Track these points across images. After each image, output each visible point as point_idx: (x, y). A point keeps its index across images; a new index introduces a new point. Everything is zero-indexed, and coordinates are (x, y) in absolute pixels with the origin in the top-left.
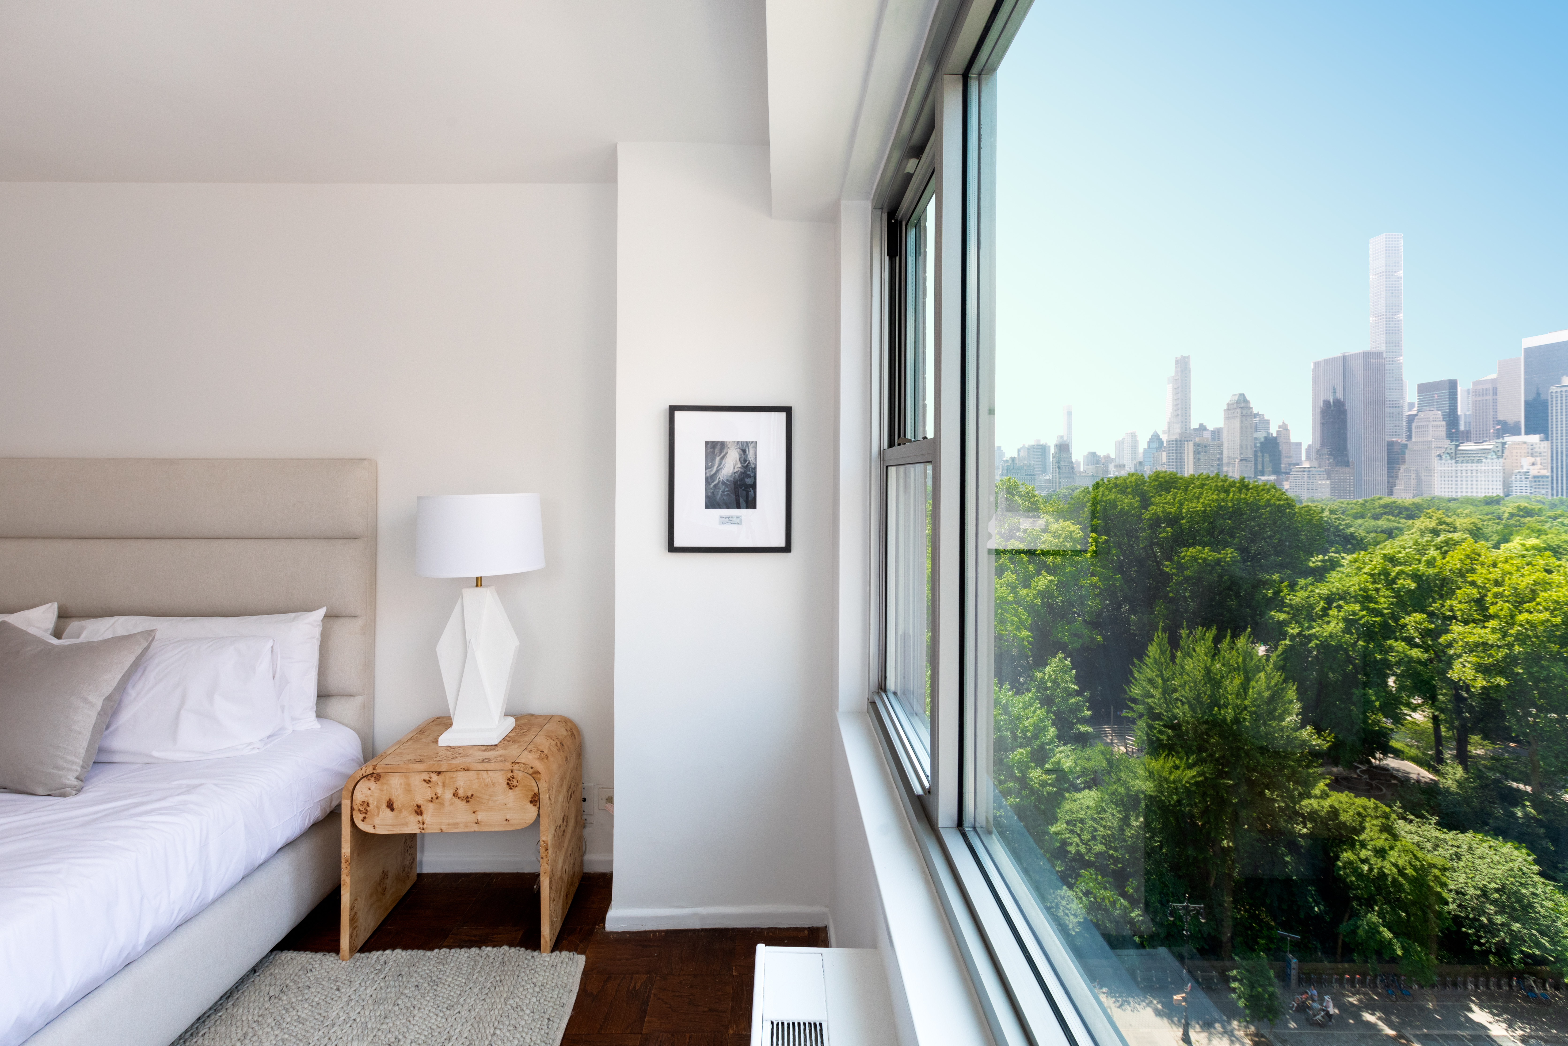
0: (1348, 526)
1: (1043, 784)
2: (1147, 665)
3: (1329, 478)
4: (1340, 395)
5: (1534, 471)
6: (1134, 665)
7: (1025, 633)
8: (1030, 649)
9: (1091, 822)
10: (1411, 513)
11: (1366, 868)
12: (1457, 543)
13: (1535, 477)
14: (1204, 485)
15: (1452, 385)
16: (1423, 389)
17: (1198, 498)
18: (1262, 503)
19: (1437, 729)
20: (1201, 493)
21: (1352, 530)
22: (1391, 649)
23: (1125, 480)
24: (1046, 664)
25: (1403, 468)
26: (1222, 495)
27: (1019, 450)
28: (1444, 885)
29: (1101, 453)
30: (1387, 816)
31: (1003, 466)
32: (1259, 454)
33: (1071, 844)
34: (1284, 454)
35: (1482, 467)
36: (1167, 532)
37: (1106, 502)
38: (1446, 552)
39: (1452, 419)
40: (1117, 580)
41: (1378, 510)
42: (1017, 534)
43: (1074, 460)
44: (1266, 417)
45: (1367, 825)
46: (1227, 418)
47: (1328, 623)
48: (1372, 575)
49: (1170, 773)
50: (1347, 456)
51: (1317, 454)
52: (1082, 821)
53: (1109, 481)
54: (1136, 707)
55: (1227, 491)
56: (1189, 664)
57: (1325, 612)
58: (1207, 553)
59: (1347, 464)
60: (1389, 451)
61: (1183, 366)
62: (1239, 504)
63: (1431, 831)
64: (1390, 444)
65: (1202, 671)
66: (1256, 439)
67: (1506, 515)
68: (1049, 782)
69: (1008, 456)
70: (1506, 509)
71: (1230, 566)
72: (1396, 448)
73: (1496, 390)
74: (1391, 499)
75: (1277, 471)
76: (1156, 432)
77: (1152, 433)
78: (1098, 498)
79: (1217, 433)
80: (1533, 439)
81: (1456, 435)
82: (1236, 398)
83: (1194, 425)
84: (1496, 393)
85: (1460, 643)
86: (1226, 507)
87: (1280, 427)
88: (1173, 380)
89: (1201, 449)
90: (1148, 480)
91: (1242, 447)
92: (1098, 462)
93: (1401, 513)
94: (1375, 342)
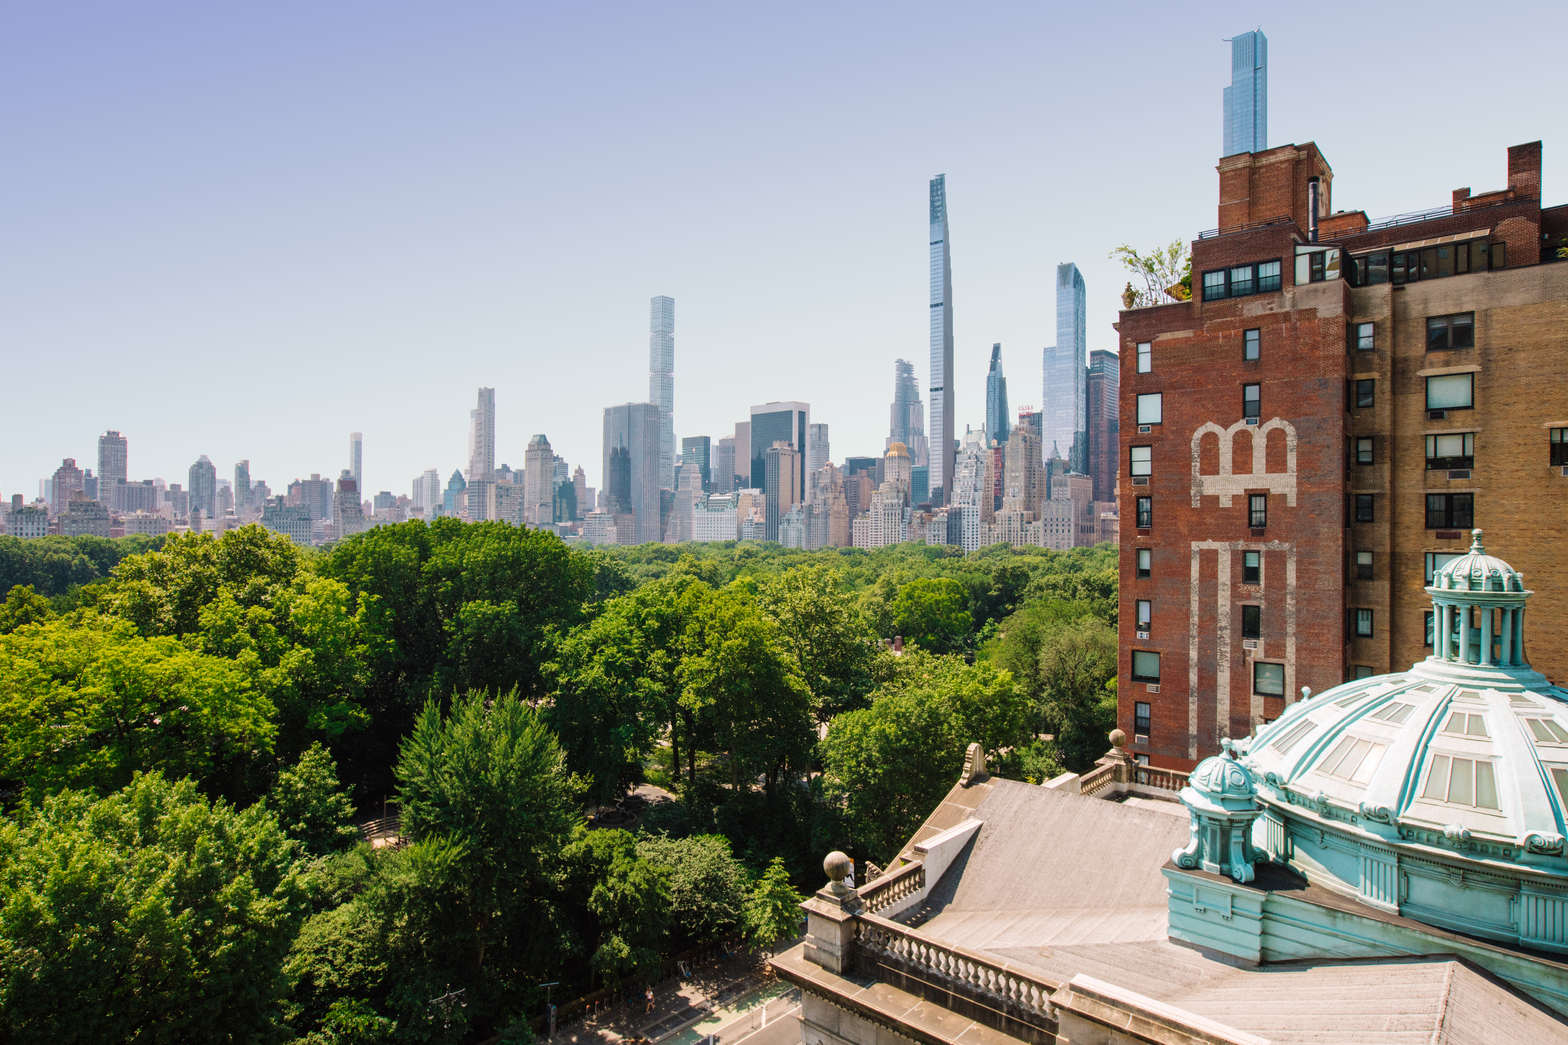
0: (625, 571)
1: (272, 913)
2: (416, 741)
3: (616, 524)
4: (625, 444)
5: (756, 520)
6: (402, 743)
7: (266, 726)
8: (273, 746)
9: (347, 941)
10: (672, 557)
11: (611, 895)
12: (688, 584)
13: (757, 524)
14: (487, 533)
15: (707, 440)
16: (688, 442)
17: (480, 547)
18: (540, 551)
19: (676, 751)
20: (483, 542)
21: (627, 574)
22: (640, 686)
24: (297, 762)
25: (672, 514)
26: (503, 544)
27: (290, 487)
28: (667, 889)
29: (397, 493)
30: (629, 841)
31: (265, 508)
32: (558, 499)
33: (320, 976)
34: (579, 500)
35: (725, 515)
36: (447, 586)
37: (379, 553)
38: (681, 593)
39: (706, 472)
40: (390, 645)
41: (652, 555)
42: (263, 598)
43: (363, 502)
44: (565, 461)
45: (614, 854)
46: (529, 460)
47: (592, 668)
48: (628, 618)
49: (436, 855)
50: (629, 503)
51: (606, 501)
52: (336, 943)
53: (385, 528)
54: (402, 790)
55: (507, 539)
56: (458, 731)
57: (590, 657)
58: (486, 607)
59: (630, 510)
60: (662, 499)
61: (487, 397)
62: (519, 553)
63: (664, 843)
64: (663, 493)
65: (471, 736)
66: (555, 483)
67: (737, 557)
68: (280, 908)
69: (274, 494)
70: (737, 552)
71: (508, 619)
72: (667, 497)
73: (734, 448)
74: (662, 545)
75: (573, 518)
76: (458, 471)
77: (453, 472)
78: (370, 549)
79: (519, 475)
80: (756, 491)
81: (708, 487)
82: (537, 439)
83: (498, 466)
84: (734, 452)
85: (687, 672)
86: (506, 556)
87: (576, 472)
88: (477, 414)
89: (503, 492)
90: (429, 527)
91: (541, 492)
92: (392, 505)
93: (667, 557)
94: (652, 395)
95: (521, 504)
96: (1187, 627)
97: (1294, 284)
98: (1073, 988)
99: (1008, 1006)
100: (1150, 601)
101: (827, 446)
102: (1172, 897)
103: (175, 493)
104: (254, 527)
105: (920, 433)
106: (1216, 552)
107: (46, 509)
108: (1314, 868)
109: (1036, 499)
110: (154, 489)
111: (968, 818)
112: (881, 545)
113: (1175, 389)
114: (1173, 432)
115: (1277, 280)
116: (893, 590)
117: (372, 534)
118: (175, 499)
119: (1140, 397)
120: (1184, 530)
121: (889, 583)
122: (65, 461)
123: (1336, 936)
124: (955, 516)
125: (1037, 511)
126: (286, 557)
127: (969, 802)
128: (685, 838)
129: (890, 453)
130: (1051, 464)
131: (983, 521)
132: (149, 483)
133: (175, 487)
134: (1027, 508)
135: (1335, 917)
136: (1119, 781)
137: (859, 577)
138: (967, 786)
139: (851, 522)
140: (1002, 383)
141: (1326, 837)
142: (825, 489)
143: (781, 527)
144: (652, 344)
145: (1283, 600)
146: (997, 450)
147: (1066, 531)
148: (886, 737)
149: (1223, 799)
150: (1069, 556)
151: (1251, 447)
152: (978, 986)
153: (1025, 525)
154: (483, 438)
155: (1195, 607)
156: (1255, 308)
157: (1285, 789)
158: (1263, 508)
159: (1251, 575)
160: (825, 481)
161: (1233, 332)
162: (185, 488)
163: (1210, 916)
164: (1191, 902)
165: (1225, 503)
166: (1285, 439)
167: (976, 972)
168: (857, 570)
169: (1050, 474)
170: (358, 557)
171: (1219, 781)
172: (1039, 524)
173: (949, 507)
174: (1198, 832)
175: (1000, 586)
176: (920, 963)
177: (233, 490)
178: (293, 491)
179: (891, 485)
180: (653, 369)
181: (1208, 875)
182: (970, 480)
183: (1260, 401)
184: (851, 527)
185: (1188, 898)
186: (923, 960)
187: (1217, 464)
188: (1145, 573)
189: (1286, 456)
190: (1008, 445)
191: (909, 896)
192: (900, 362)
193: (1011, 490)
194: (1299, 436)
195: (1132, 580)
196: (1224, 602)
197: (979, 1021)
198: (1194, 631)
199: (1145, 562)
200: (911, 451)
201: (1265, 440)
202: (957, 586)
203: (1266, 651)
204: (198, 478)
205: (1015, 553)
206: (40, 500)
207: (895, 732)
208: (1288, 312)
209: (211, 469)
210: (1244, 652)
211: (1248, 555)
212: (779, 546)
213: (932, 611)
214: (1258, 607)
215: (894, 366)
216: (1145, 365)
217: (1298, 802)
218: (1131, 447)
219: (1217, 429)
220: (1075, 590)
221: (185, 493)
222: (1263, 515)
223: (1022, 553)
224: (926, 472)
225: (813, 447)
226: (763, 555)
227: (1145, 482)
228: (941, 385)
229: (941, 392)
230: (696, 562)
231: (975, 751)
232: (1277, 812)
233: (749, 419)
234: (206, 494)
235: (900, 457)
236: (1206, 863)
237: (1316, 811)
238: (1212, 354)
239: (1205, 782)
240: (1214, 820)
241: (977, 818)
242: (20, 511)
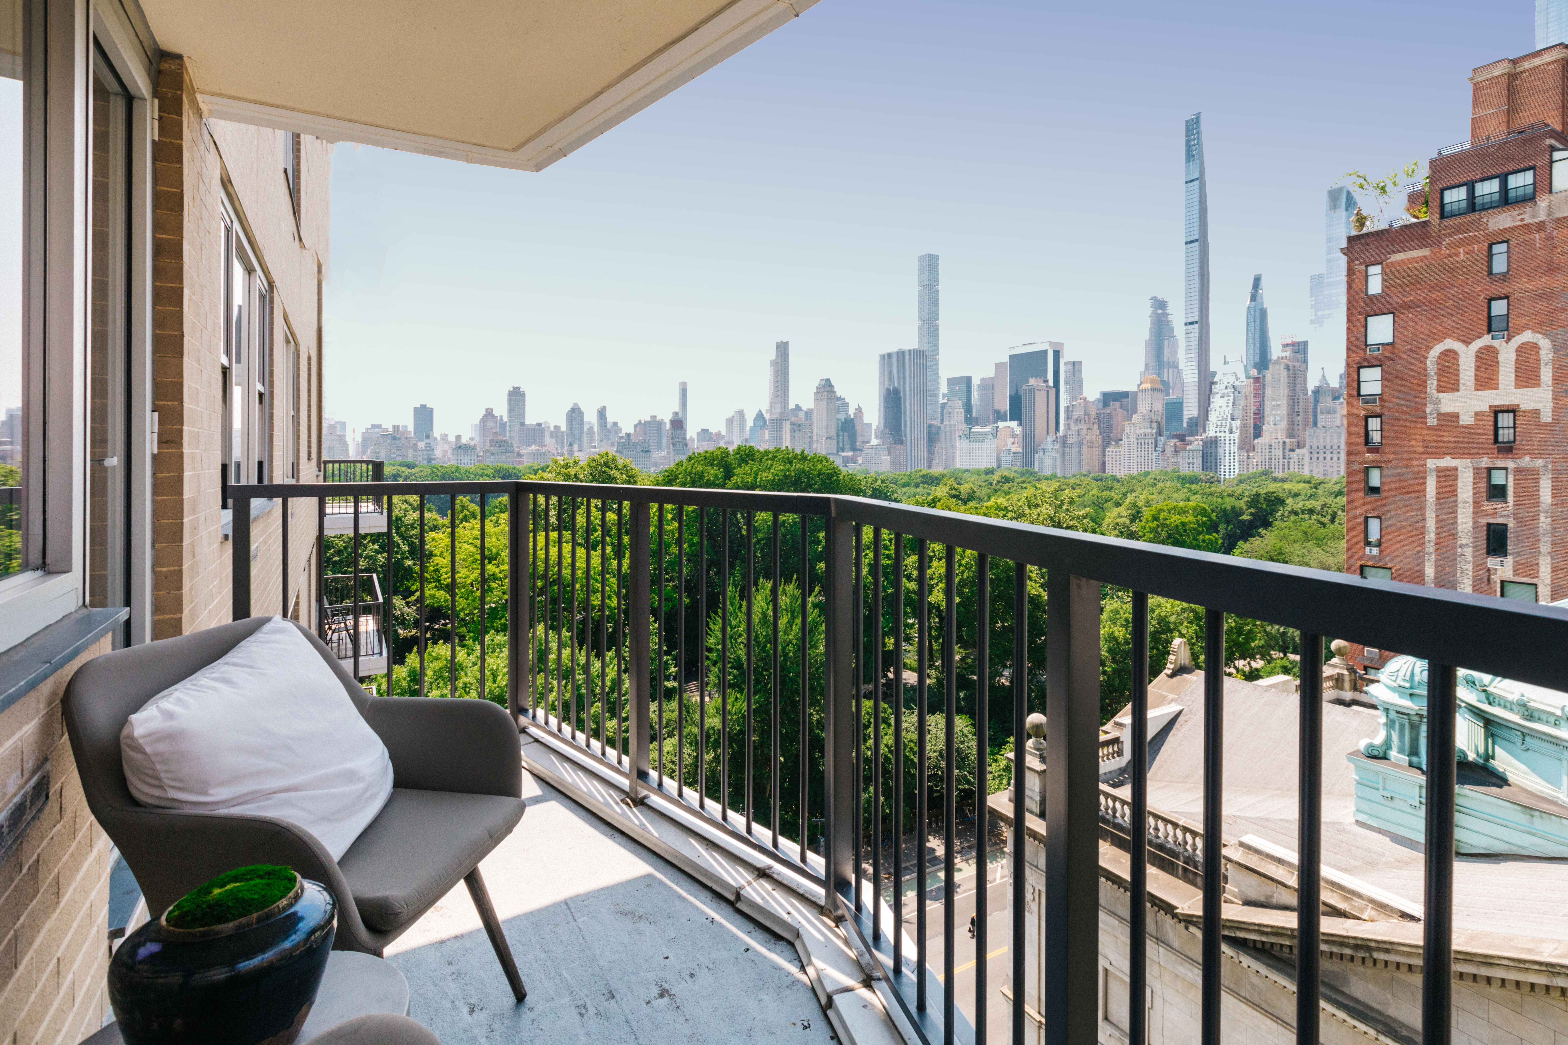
2: (719, 617)
3: (889, 454)
4: (897, 385)
5: (1013, 450)
6: (711, 620)
9: (671, 765)
11: (869, 753)
13: (1014, 453)
15: (968, 380)
16: (952, 382)
17: (769, 469)
18: (816, 473)
20: (772, 465)
23: (712, 453)
25: (938, 445)
26: (788, 466)
27: (635, 426)
29: (713, 430)
30: (886, 712)
31: (618, 443)
32: (841, 433)
34: (858, 434)
35: (985, 446)
39: (968, 408)
40: (703, 545)
41: (919, 480)
43: (688, 438)
44: (847, 401)
46: (817, 400)
49: (733, 706)
50: (901, 435)
51: (881, 435)
54: (711, 655)
55: (790, 463)
59: (901, 442)
60: (929, 432)
61: (783, 349)
62: (799, 473)
64: (930, 426)
65: (760, 615)
66: (838, 419)
67: (995, 482)
69: (624, 432)
70: (996, 477)
71: (791, 527)
72: (934, 430)
73: (993, 385)
74: (928, 471)
75: (853, 449)
76: (760, 411)
77: (756, 412)
78: (689, 470)
79: (809, 414)
80: (1014, 424)
81: (970, 421)
82: (823, 382)
83: (792, 406)
84: (993, 389)
85: (937, 575)
86: (790, 476)
87: (856, 409)
88: (774, 363)
89: (796, 427)
90: (732, 453)
91: (827, 428)
92: (710, 439)
93: (933, 482)
94: (920, 341)
95: (811, 437)
96: (1422, 544)
97: (1551, 192)
98: (1242, 844)
99: (1184, 857)
100: (1380, 518)
101: (1081, 382)
102: (1358, 783)
103: (557, 433)
104: (607, 454)
105: (1175, 365)
106: (1456, 469)
107: (475, 445)
108: (1516, 769)
109: (1300, 427)
110: (543, 430)
111: (1169, 703)
112: (1134, 472)
113: (1409, 308)
114: (1406, 351)
115: (1530, 190)
116: (1138, 512)
117: (690, 459)
118: (557, 437)
119: (1369, 319)
120: (1420, 448)
121: (1135, 505)
122: (487, 410)
123: (1534, 835)
124: (1211, 446)
125: (1300, 439)
126: (630, 477)
127: (1172, 690)
128: (933, 714)
129: (1144, 386)
130: (1317, 392)
131: (1240, 448)
132: (539, 425)
133: (557, 428)
134: (1291, 435)
135: (1532, 816)
136: (1342, 689)
137: (1107, 501)
138: (1172, 676)
139: (1104, 451)
140: (1263, 313)
141: (1527, 739)
142: (1078, 421)
143: (1036, 456)
144: (920, 296)
145: (1535, 518)
146: (1256, 380)
147: (1335, 459)
148: (1115, 639)
149: (1411, 695)
150: (1336, 483)
151: (1498, 363)
152: (1158, 837)
153: (1287, 452)
154: (779, 383)
155: (1431, 523)
156: (1502, 220)
157: (1485, 691)
158: (1511, 425)
159: (1497, 492)
160: (1078, 413)
161: (1476, 247)
162: (563, 428)
163: (1396, 803)
164: (1378, 790)
165: (1466, 419)
166: (1538, 353)
167: (1156, 825)
168: (1106, 494)
169: (1316, 401)
170: (680, 476)
171: (1407, 678)
172: (1304, 451)
173: (1204, 436)
174: (1386, 724)
175: (1253, 510)
176: (1107, 813)
177: (595, 429)
178: (638, 429)
179: (1144, 416)
180: (921, 319)
181: (1397, 766)
182: (1226, 409)
183: (1508, 315)
184: (1104, 456)
185: (1376, 786)
186: (1110, 811)
187: (1457, 382)
188: (1375, 490)
189: (1539, 370)
190: (1269, 374)
191: (1107, 762)
192: (1154, 299)
193: (1272, 418)
194: (1556, 349)
195: (1360, 497)
196: (1465, 519)
197: (1159, 867)
198: (1430, 548)
199: (1375, 479)
200: (1165, 383)
201: (1513, 356)
202: (1204, 509)
203: (1514, 571)
204: (572, 420)
205: (1275, 480)
206: (472, 439)
207: (1124, 635)
208: (1543, 222)
209: (581, 413)
210: (1489, 570)
211: (1493, 472)
212: (1035, 473)
213: (1178, 533)
214: (1506, 525)
215: (1149, 303)
216: (1375, 286)
217: (1499, 705)
218: (1359, 368)
219: (1457, 346)
220: (1334, 516)
221: (563, 432)
222: (1512, 431)
223: (1283, 480)
224: (1181, 403)
225: (1067, 383)
226: (1020, 480)
227: (1374, 401)
228: (1196, 319)
229: (1196, 326)
230: (956, 486)
231: (1180, 646)
232: (1478, 713)
233: (1007, 360)
234: (577, 432)
235: (1153, 389)
236: (1393, 754)
237: (1517, 714)
238: (1451, 270)
239: (1394, 678)
240: (1402, 713)
241: (1178, 704)
242: (460, 447)
